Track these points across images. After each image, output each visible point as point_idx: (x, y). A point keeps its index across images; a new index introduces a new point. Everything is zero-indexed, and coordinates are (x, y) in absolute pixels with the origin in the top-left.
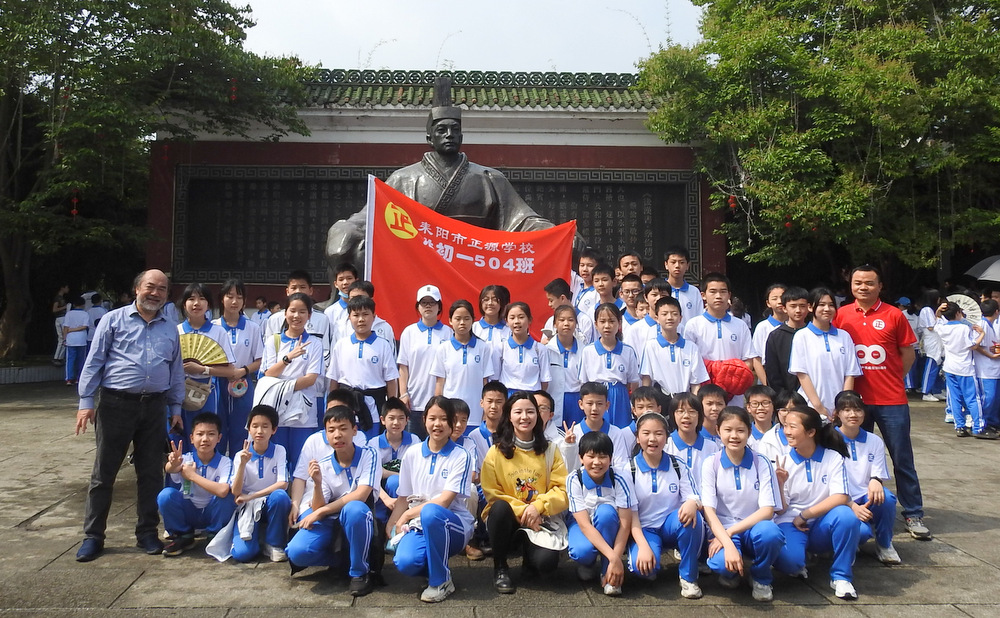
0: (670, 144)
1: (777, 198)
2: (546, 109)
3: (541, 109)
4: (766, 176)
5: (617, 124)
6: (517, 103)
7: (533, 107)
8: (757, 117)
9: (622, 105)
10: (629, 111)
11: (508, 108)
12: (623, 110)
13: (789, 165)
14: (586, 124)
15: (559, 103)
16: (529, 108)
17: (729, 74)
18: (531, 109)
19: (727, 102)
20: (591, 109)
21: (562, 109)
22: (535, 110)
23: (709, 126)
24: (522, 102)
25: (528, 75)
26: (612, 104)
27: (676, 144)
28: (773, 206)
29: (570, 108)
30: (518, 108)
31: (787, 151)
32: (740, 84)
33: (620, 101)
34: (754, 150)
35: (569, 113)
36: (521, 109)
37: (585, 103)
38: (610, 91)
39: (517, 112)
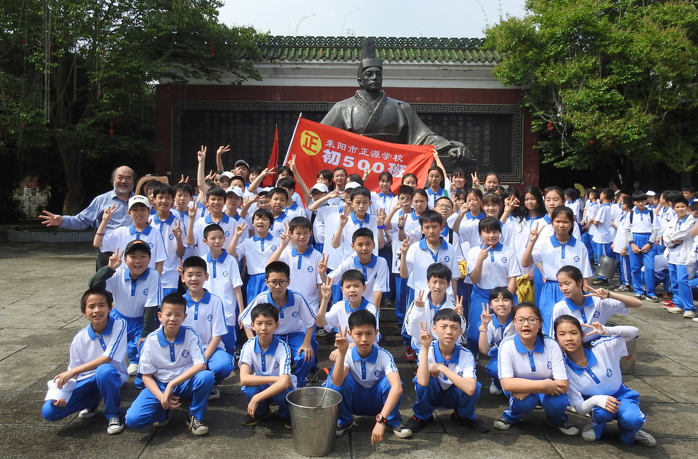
0: (508, 87)
1: (586, 124)
2: (420, 63)
3: (417, 63)
4: (578, 108)
5: (468, 73)
6: (401, 59)
7: (411, 62)
8: (572, 67)
9: (472, 60)
10: (477, 64)
11: (394, 63)
12: (473, 63)
13: (595, 101)
14: (447, 73)
15: (429, 59)
16: (408, 62)
17: (552, 38)
18: (410, 63)
19: (552, 56)
20: (451, 63)
21: (431, 63)
22: (413, 63)
23: (538, 74)
24: (404, 58)
25: (408, 40)
26: (465, 59)
27: (513, 87)
28: (583, 130)
29: (437, 62)
30: (401, 62)
31: (594, 91)
32: (560, 44)
33: (471, 58)
34: (570, 91)
35: (435, 65)
36: (403, 63)
37: (447, 58)
38: (464, 51)
39: (400, 65)
